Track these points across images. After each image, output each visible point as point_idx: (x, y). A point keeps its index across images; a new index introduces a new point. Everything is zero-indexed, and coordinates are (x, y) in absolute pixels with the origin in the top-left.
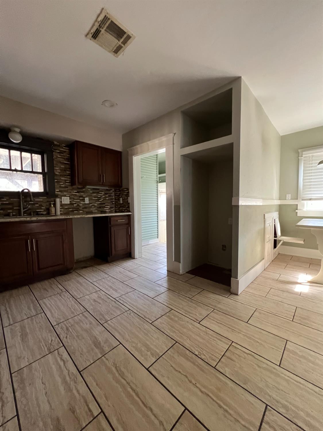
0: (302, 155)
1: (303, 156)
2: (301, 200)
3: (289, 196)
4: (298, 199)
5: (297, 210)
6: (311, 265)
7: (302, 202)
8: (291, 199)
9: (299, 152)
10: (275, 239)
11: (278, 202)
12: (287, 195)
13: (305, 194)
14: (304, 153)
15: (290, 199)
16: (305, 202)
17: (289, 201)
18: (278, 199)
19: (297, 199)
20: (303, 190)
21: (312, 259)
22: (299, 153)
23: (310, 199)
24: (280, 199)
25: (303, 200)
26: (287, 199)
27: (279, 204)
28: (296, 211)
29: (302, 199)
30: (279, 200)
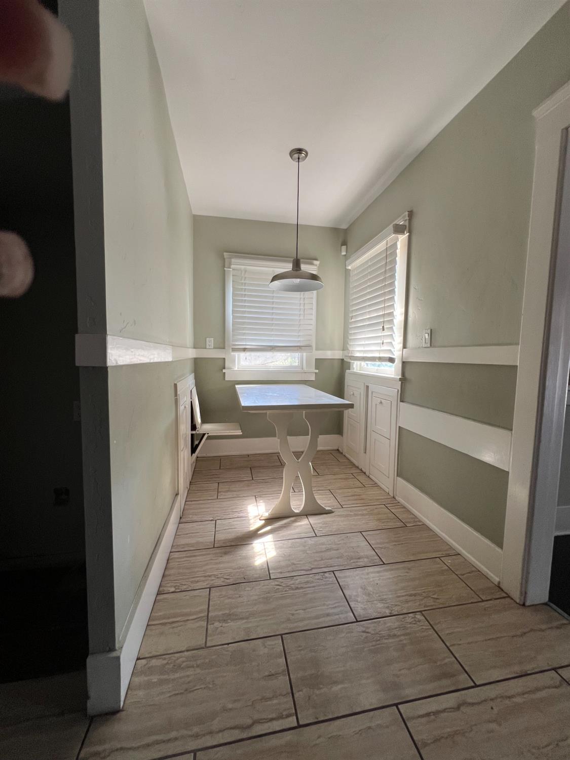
0: (230, 264)
1: (232, 266)
2: (231, 350)
3: (210, 342)
4: (226, 348)
5: (224, 368)
6: (253, 471)
7: (232, 353)
8: (214, 348)
9: (225, 257)
10: (194, 432)
11: (192, 353)
12: (208, 339)
13: (237, 341)
14: (233, 260)
15: (212, 347)
16: (236, 354)
17: (211, 353)
18: (193, 347)
19: (224, 348)
20: (232, 332)
21: (248, 455)
22: (224, 259)
23: (244, 350)
24: (194, 348)
25: (234, 350)
26: (207, 347)
27: (195, 357)
28: (224, 371)
29: (232, 348)
30: (195, 350)
